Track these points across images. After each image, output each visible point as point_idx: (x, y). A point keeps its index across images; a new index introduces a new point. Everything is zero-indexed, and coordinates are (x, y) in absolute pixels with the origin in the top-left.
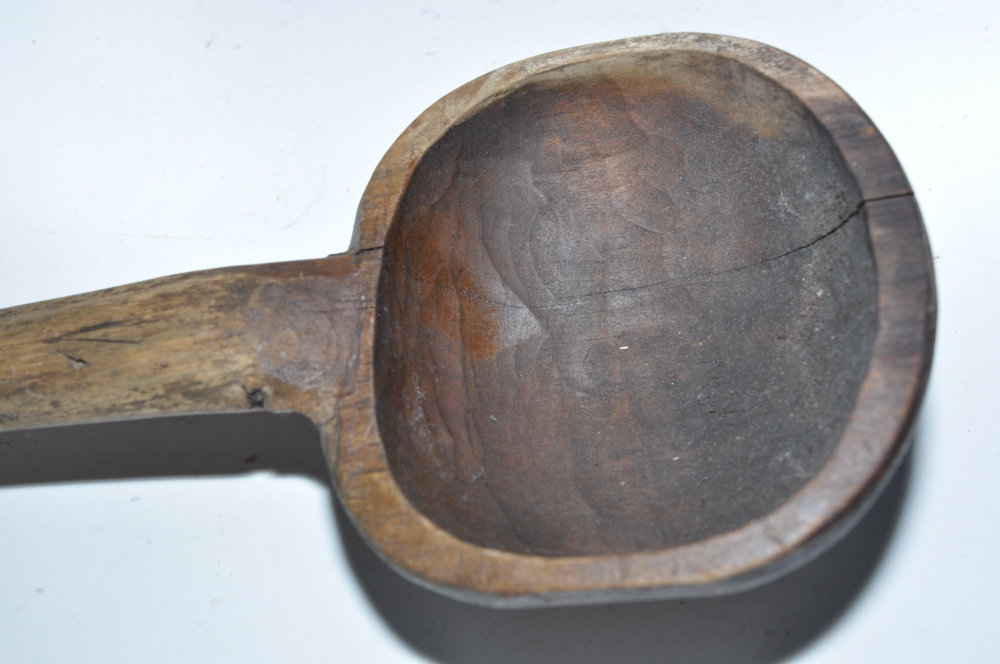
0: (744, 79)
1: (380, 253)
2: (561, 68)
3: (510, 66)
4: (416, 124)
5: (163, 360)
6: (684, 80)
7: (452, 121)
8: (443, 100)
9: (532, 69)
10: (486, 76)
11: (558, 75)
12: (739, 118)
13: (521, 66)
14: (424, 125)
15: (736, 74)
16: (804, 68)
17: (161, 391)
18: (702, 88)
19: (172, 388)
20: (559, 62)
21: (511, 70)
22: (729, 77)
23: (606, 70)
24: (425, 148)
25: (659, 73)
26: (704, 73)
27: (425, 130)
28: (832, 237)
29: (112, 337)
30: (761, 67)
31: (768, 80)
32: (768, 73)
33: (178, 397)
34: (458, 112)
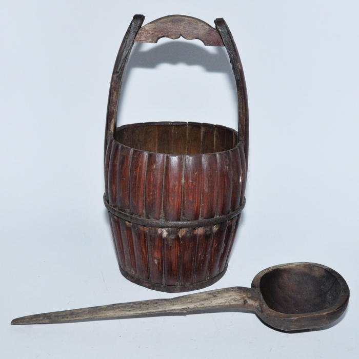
0: (314, 268)
12: (313, 275)
13: (276, 266)
21: (274, 267)
26: (307, 268)
29: (220, 293)
31: (318, 267)
33: (233, 301)
34: (266, 272)
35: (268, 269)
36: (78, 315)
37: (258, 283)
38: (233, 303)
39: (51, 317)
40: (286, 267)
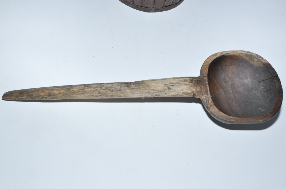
0: (254, 58)
1: (207, 77)
2: (228, 53)
3: (221, 52)
4: (208, 59)
5: (183, 89)
6: (245, 57)
7: (214, 59)
8: (211, 55)
9: (225, 53)
10: (218, 53)
11: (228, 54)
12: (252, 63)
13: (223, 52)
14: (209, 59)
15: (253, 57)
16: (263, 58)
17: (182, 93)
18: (247, 59)
19: (184, 93)
20: (228, 52)
21: (221, 53)
22: (252, 58)
23: (234, 54)
24: (210, 62)
25: (241, 56)
26: (248, 57)
27: (210, 60)
28: (265, 81)
29: (174, 85)
30: (257, 57)
31: (258, 59)
32: (258, 58)
33: (184, 94)
34: (214, 58)
35: (216, 54)
36: (55, 97)
37: (206, 71)
38: (184, 96)
39: (33, 97)
40: (231, 54)
